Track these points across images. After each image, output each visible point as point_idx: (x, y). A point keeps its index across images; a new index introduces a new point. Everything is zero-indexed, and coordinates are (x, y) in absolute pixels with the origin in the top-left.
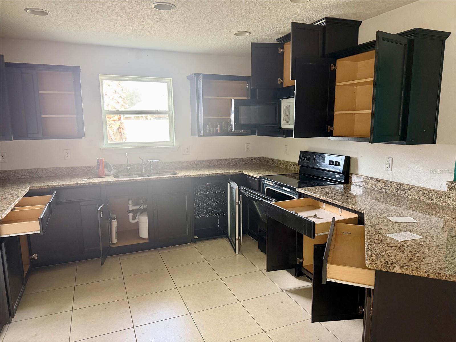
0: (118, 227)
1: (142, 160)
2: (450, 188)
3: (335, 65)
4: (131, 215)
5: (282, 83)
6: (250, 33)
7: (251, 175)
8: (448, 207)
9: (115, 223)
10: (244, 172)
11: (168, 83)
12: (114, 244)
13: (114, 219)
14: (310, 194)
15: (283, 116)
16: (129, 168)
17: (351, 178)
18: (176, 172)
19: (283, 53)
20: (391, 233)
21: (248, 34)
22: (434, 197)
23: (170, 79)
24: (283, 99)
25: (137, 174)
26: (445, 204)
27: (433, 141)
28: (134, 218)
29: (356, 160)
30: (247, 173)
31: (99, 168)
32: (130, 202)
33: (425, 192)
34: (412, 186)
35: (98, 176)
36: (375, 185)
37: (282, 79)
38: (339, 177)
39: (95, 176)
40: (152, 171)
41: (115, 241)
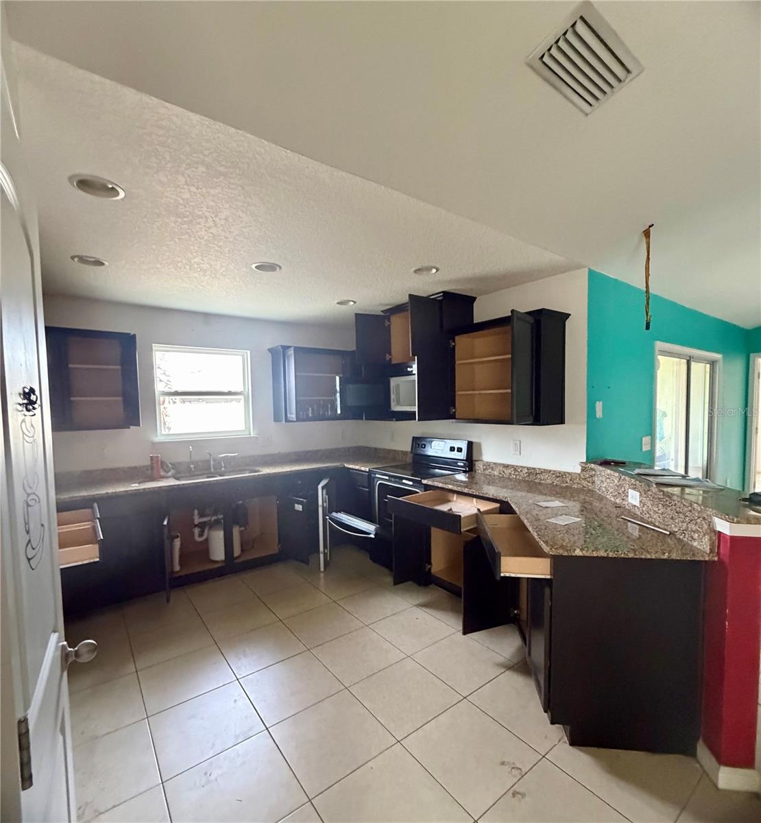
0: (181, 549)
1: (210, 455)
2: (583, 470)
3: (454, 341)
4: (197, 531)
5: (390, 359)
6: (355, 302)
7: (357, 467)
8: (583, 490)
9: (177, 543)
10: (346, 465)
11: (243, 356)
12: (178, 572)
13: (178, 537)
14: (440, 485)
15: (393, 396)
16: (192, 466)
17: (475, 465)
18: (257, 468)
19: (389, 326)
20: (549, 518)
21: (352, 303)
22: (568, 480)
23: (247, 353)
24: (392, 377)
25: (204, 474)
26: (580, 486)
27: (562, 422)
28: (201, 535)
29: (479, 445)
30: (351, 466)
31: (152, 468)
32: (196, 512)
33: (558, 475)
34: (544, 470)
35: (152, 479)
36: (504, 472)
37: (390, 354)
38: (462, 464)
39: (147, 480)
40: (223, 469)
41: (177, 568)
